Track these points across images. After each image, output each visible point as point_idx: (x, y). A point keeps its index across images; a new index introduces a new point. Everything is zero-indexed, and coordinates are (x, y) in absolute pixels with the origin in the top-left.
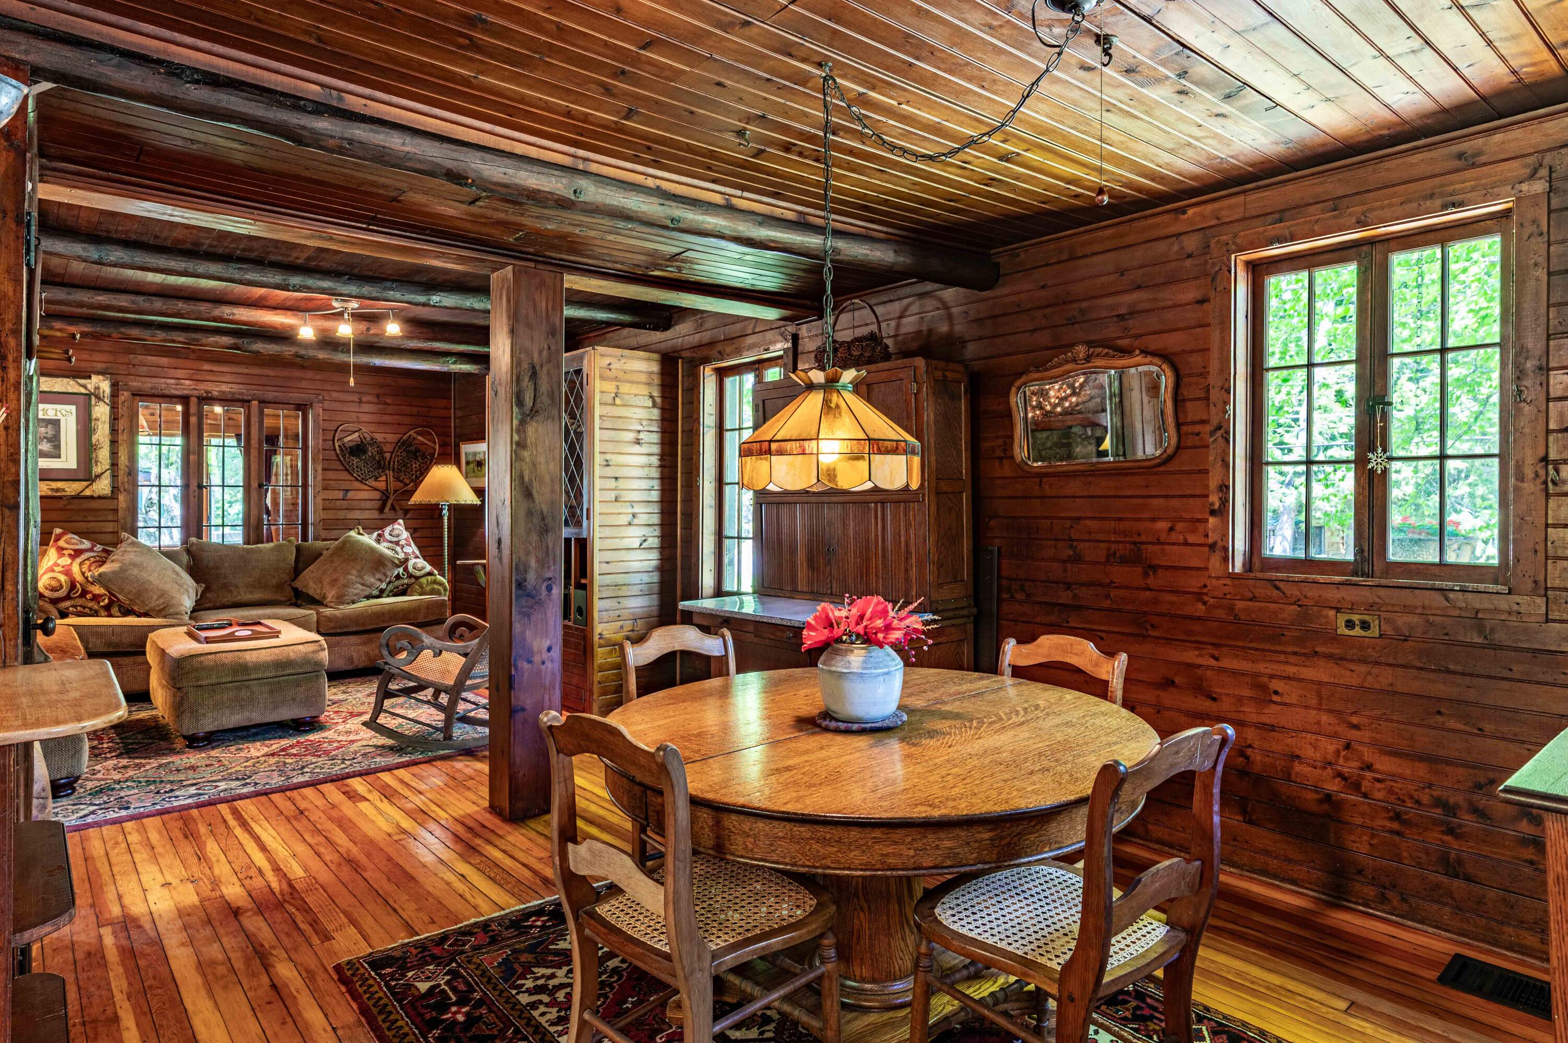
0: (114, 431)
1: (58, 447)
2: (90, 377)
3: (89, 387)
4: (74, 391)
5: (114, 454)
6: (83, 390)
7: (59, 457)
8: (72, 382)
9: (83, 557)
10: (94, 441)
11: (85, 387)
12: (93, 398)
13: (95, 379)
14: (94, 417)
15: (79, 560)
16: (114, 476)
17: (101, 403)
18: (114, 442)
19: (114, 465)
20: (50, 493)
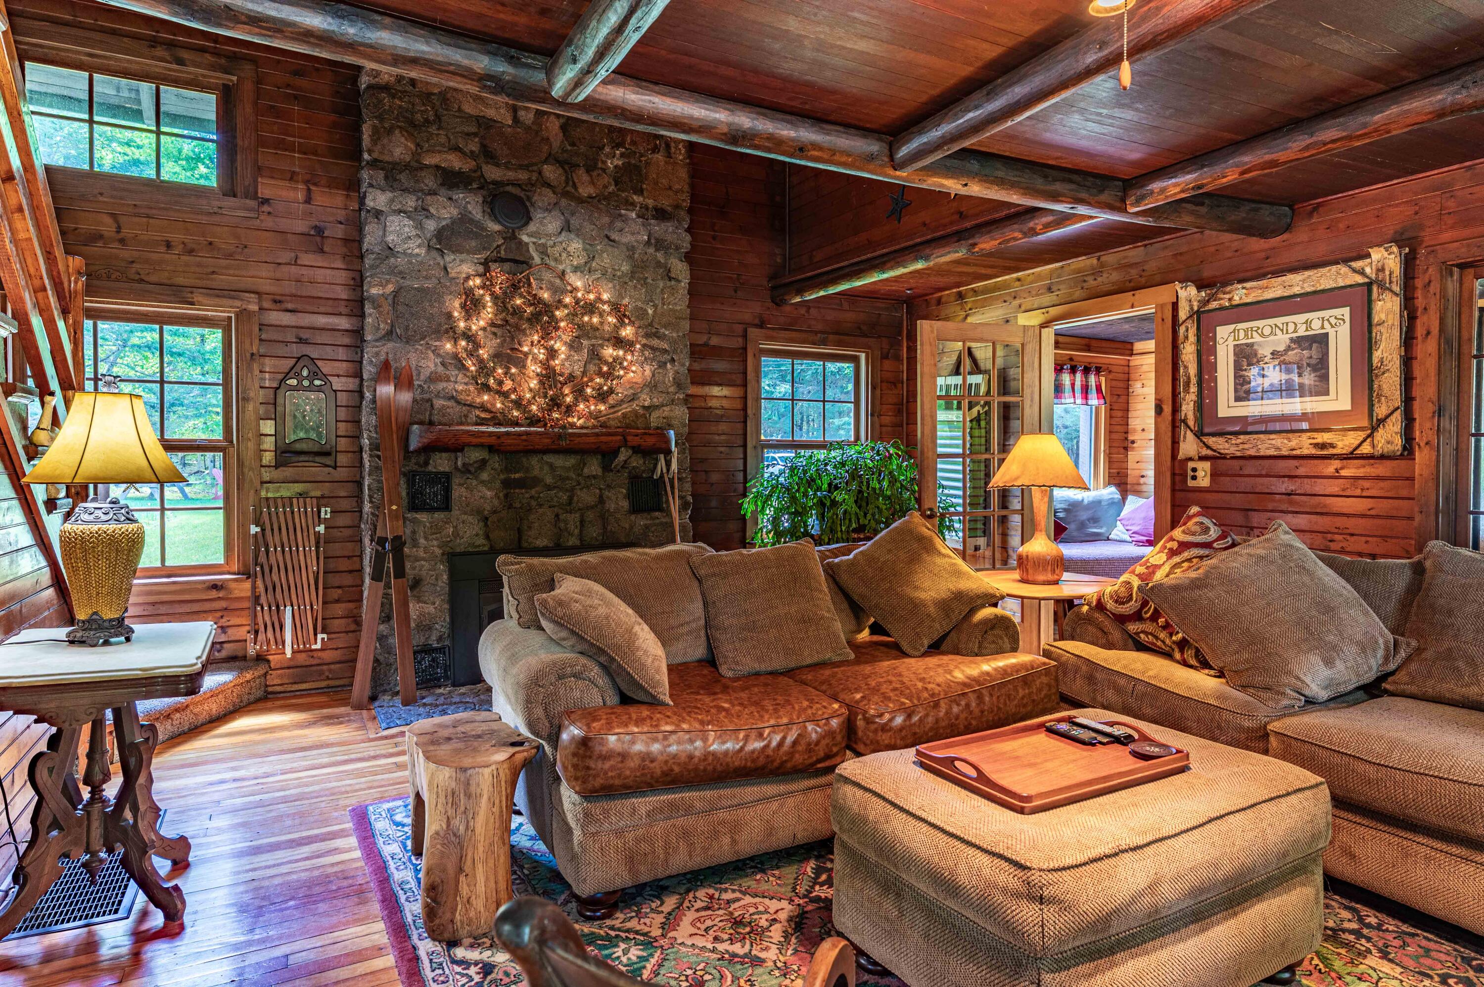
0: (1408, 340)
1: (1324, 378)
2: (1368, 256)
3: (1368, 270)
4: (1349, 282)
5: (1408, 379)
6: (1360, 279)
7: (1327, 393)
8: (1343, 269)
9: (1186, 555)
10: (1375, 361)
11: (1362, 272)
12: (1375, 288)
13: (1377, 254)
14: (1376, 319)
15: (1177, 559)
16: (1409, 420)
17: (1387, 296)
18: (1407, 361)
19: (1408, 400)
20: (1314, 451)
